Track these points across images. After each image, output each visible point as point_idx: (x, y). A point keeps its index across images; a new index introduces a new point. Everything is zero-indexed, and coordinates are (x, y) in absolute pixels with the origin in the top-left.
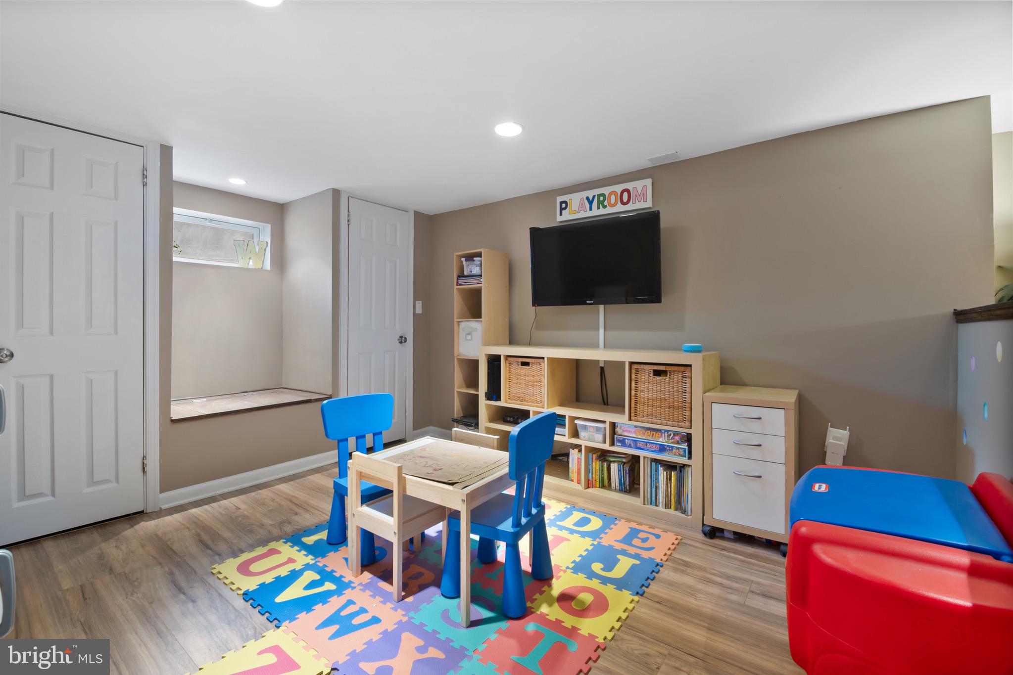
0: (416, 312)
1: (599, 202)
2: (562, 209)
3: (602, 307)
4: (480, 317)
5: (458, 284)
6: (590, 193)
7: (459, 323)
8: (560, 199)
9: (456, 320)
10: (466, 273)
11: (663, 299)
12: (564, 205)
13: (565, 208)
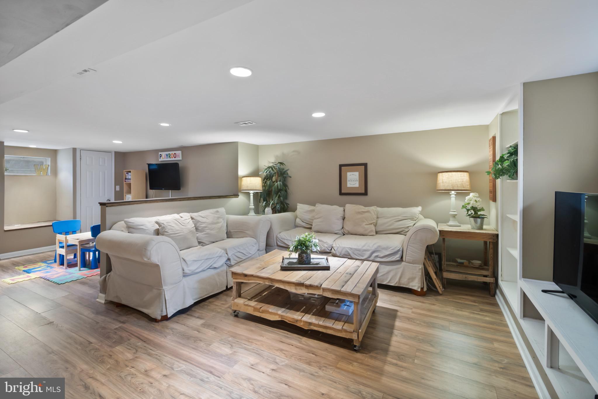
0: (117, 190)
1: (169, 156)
2: (160, 157)
3: (170, 191)
4: (131, 193)
5: (125, 181)
6: (167, 153)
7: (126, 195)
8: (160, 153)
9: (124, 194)
10: (127, 178)
11: (181, 189)
12: (161, 156)
13: (161, 157)
